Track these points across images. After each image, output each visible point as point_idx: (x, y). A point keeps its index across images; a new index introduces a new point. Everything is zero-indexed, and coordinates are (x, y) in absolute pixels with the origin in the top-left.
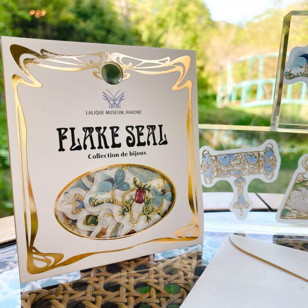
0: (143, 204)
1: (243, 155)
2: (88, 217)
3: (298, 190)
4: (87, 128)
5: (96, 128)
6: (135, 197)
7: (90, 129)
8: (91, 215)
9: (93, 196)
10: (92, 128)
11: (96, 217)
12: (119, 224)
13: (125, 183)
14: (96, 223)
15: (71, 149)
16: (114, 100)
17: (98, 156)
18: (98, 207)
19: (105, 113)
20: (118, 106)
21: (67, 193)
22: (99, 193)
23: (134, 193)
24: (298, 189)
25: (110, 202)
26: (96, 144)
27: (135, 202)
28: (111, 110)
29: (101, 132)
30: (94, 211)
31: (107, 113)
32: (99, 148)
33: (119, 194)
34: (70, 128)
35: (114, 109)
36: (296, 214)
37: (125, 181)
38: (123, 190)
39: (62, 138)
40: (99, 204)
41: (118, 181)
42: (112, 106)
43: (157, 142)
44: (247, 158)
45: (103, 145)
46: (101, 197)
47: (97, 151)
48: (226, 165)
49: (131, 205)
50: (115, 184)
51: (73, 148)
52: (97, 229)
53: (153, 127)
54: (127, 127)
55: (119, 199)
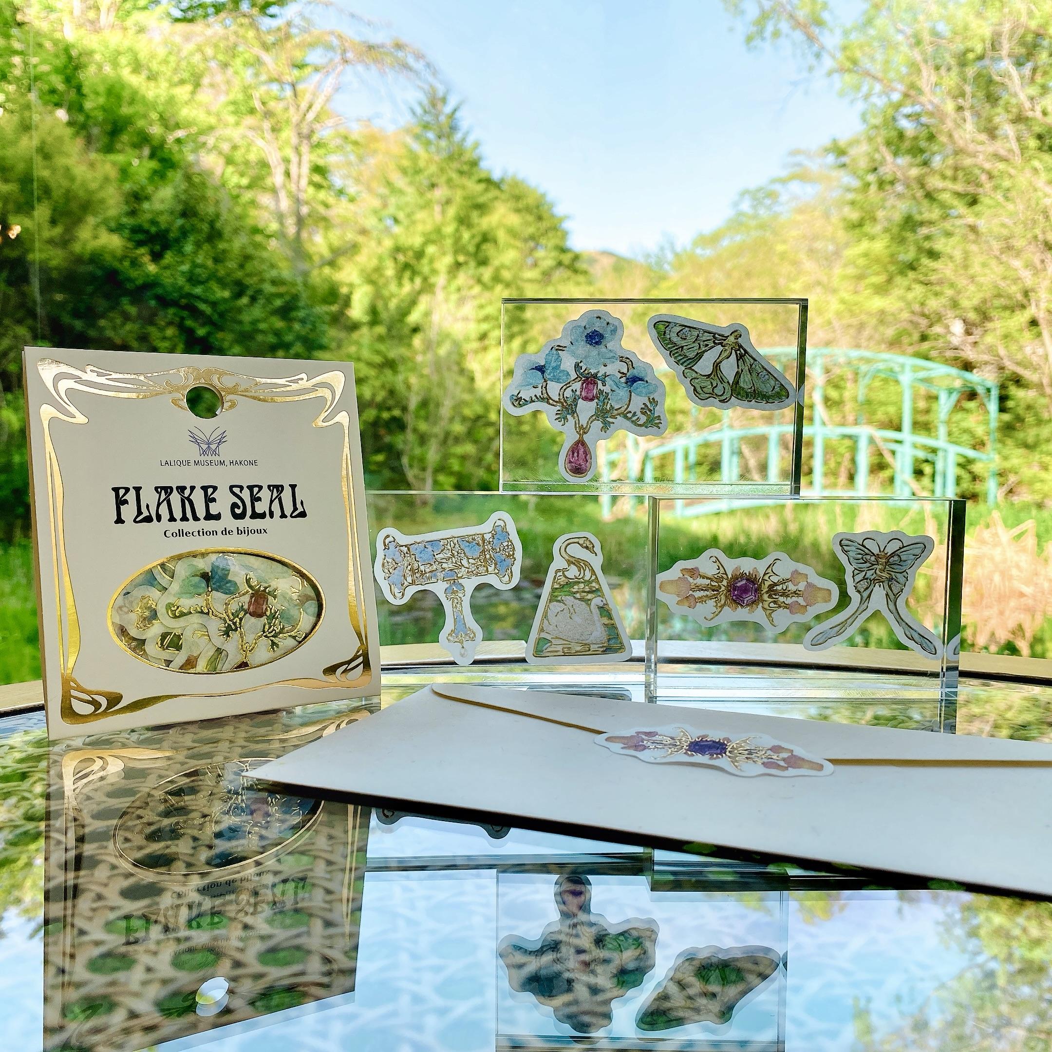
0: (264, 620)
1: (455, 541)
2: (164, 636)
3: (559, 601)
4: (162, 488)
5: (178, 488)
6: (249, 606)
7: (168, 490)
8: (170, 633)
9: (171, 600)
10: (171, 488)
11: (179, 637)
12: (219, 651)
13: (230, 581)
14: (179, 648)
15: (135, 521)
16: (209, 444)
17: (181, 533)
18: (181, 619)
19: (192, 463)
20: (215, 453)
21: (128, 593)
22: (184, 595)
23: (246, 599)
24: (559, 598)
25: (202, 612)
26: (178, 514)
27: (248, 615)
28: (203, 458)
29: (186, 495)
30: (176, 626)
31: (196, 463)
32: (182, 520)
33: (217, 599)
34: (134, 488)
35: (209, 458)
36: (561, 647)
37: (229, 578)
38: (226, 593)
39: (120, 502)
40: (183, 614)
41: (217, 577)
42: (204, 453)
43: (288, 512)
44: (462, 547)
45: (189, 514)
46: (186, 603)
47: (179, 525)
48: (427, 562)
49: (241, 619)
50: (211, 583)
51: (138, 519)
52: (180, 658)
53: (280, 488)
54: (231, 487)
55: (219, 608)
